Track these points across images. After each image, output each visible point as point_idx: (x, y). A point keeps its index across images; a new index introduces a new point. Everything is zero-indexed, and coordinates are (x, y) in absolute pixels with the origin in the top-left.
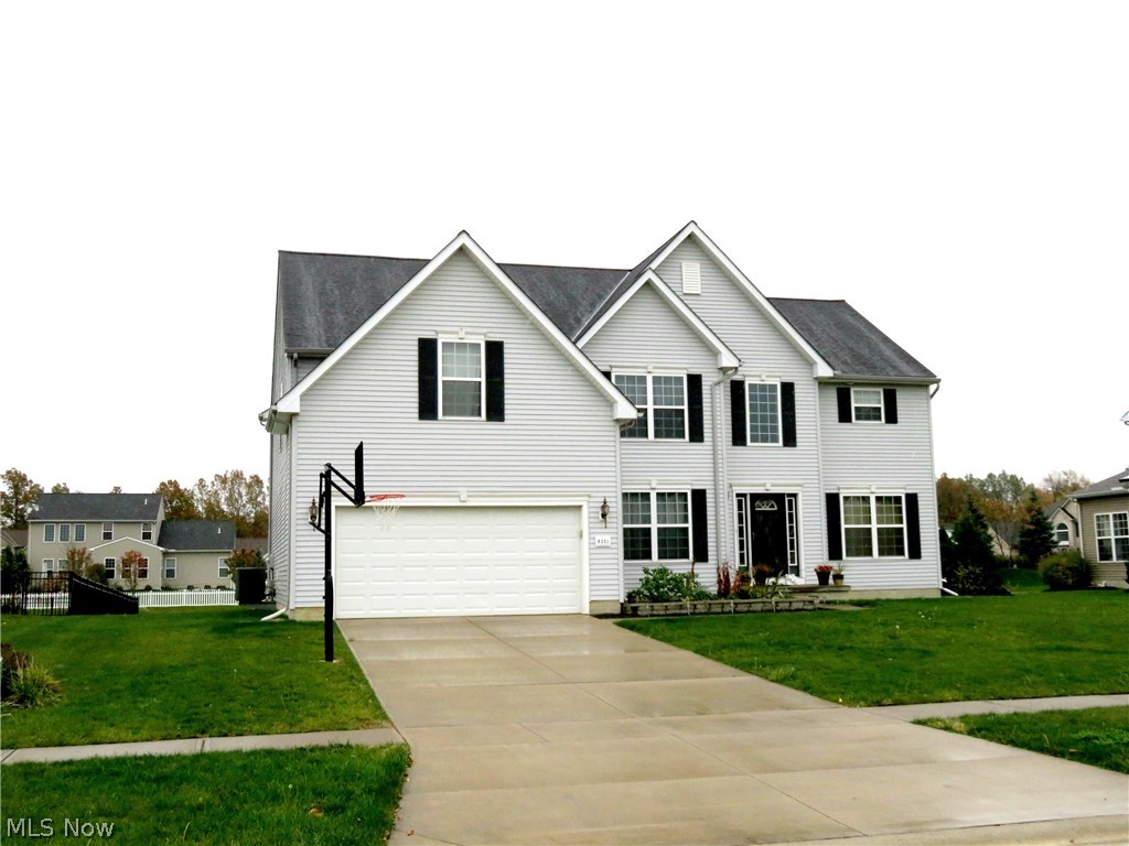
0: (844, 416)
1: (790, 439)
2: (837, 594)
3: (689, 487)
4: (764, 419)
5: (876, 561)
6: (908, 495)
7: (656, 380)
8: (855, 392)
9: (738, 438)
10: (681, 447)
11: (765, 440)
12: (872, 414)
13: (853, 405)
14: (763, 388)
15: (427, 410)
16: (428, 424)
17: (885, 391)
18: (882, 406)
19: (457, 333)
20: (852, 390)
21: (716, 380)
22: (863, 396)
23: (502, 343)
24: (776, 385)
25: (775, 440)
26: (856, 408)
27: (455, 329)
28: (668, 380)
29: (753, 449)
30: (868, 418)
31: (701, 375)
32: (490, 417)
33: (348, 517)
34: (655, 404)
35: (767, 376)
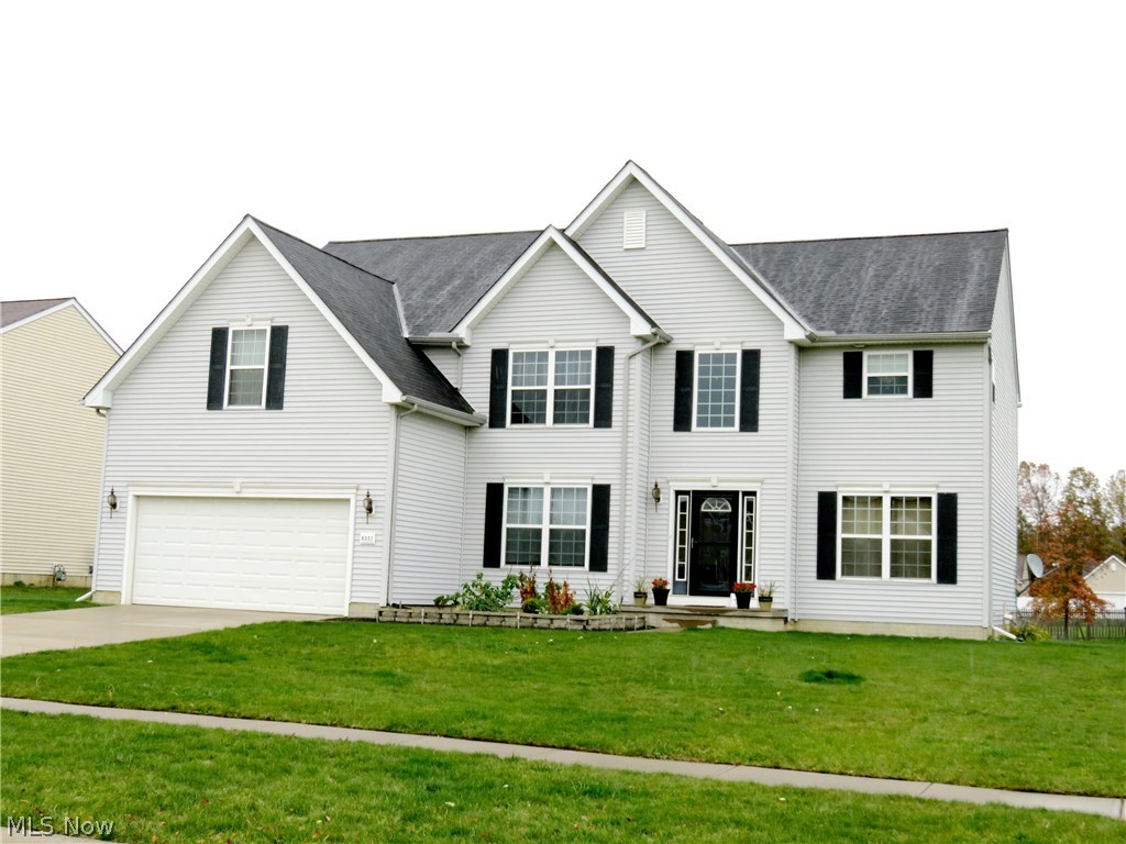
0: (852, 389)
1: (749, 422)
2: (754, 621)
3: (590, 481)
4: (716, 397)
5: (886, 584)
6: (941, 497)
7: (560, 356)
8: (869, 357)
9: (682, 422)
10: (585, 432)
11: (716, 423)
12: (895, 386)
13: (866, 375)
14: (718, 358)
15: (214, 401)
16: (215, 414)
17: (916, 353)
18: (910, 374)
19: (243, 320)
20: (866, 355)
21: (630, 352)
22: (881, 363)
23: (287, 327)
24: (735, 355)
25: (729, 422)
26: (869, 378)
27: (244, 316)
28: (574, 354)
29: (700, 435)
30: (889, 391)
31: (613, 347)
32: (269, 406)
33: (146, 506)
34: (556, 384)
35: (722, 343)
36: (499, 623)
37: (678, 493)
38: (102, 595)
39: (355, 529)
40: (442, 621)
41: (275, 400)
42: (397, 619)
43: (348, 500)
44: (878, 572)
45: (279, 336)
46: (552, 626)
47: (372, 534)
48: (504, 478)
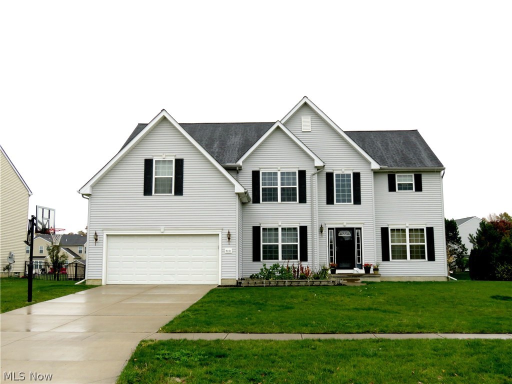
0: (392, 188)
1: (357, 201)
2: (374, 278)
3: (298, 225)
4: (343, 191)
5: (409, 262)
6: (427, 228)
7: (282, 174)
8: (398, 176)
9: (330, 201)
10: (295, 205)
11: (344, 201)
12: (408, 187)
13: (397, 183)
14: (343, 175)
15: (147, 191)
16: (148, 197)
17: (415, 175)
18: (413, 182)
19: (161, 156)
20: (396, 175)
21: (313, 172)
22: (402, 178)
23: (183, 159)
24: (350, 174)
25: (349, 201)
26: (398, 184)
27: (161, 154)
28: (288, 173)
29: (337, 206)
30: (405, 189)
31: (305, 171)
32: (176, 194)
33: (112, 240)
34: (281, 185)
35: (345, 170)
36: (297, 284)
37: (329, 229)
38: (91, 281)
39: (222, 247)
40: (271, 285)
41: (179, 191)
42: (249, 285)
43: (219, 234)
44: (405, 258)
45: (179, 163)
46: (321, 285)
47: (231, 249)
48: (260, 224)
